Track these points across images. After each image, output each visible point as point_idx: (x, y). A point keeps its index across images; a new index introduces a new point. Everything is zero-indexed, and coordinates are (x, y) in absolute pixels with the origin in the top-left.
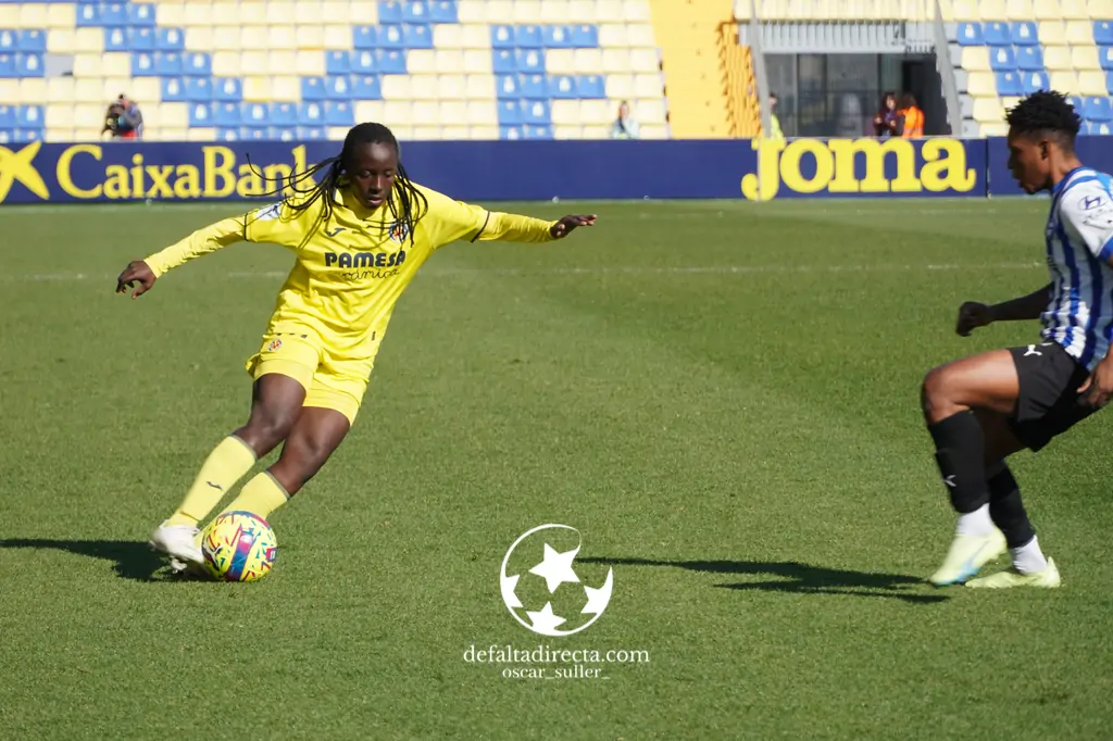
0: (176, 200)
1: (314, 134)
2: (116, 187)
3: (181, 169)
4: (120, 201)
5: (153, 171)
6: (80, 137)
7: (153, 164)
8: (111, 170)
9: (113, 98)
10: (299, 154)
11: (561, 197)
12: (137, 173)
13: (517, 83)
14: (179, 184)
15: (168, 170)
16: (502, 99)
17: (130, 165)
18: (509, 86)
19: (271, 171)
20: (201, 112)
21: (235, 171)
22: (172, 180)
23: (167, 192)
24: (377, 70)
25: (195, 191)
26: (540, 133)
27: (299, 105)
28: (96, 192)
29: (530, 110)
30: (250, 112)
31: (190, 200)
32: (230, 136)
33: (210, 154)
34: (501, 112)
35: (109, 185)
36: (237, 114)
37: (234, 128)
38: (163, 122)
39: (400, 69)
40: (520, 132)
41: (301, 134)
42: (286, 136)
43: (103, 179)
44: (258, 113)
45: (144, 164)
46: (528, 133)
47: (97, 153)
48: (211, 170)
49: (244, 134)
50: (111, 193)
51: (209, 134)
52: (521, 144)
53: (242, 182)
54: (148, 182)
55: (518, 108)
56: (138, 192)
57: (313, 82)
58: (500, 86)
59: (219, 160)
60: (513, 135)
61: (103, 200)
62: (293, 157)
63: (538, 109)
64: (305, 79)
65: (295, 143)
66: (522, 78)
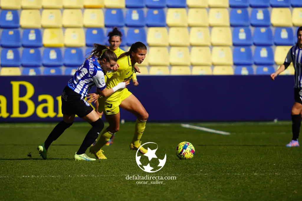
11: (280, 119)
13: (248, 33)
16: (237, 45)
18: (242, 35)
20: (10, 55)
21: (34, 99)
24: (144, 24)
25: (4, 114)
27: (84, 49)
29: (258, 53)
30: (47, 54)
31: (1, 120)
32: (32, 73)
33: (16, 85)
36: (37, 56)
37: (35, 67)
39: (161, 23)
40: (250, 70)
44: (53, 55)
46: (255, 70)
48: (16, 99)
49: (43, 71)
51: (16, 72)
52: (250, 78)
53: (40, 107)
55: (249, 53)
57: (95, 32)
58: (236, 35)
59: (23, 91)
63: (264, 53)
64: (89, 29)
66: (252, 29)
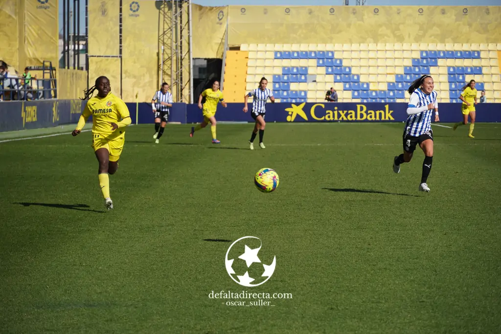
0: (348, 121)
1: (392, 101)
2: (329, 117)
3: (349, 112)
4: (330, 121)
5: (341, 112)
6: (318, 101)
7: (340, 110)
8: (327, 112)
9: (329, 89)
10: (387, 107)
12: (336, 112)
13: (456, 85)
14: (349, 117)
15: (345, 112)
16: (451, 90)
17: (333, 110)
18: (453, 86)
19: (378, 112)
20: (356, 94)
21: (366, 112)
22: (346, 115)
23: (345, 119)
25: (354, 118)
27: (387, 91)
28: (323, 118)
30: (372, 93)
31: (352, 121)
32: (365, 101)
33: (359, 106)
34: (451, 94)
35: (327, 116)
36: (367, 94)
37: (366, 99)
38: (344, 96)
40: (457, 101)
41: (387, 100)
42: (383, 101)
43: (325, 114)
44: (374, 94)
45: (338, 110)
47: (323, 106)
48: (359, 112)
49: (370, 101)
50: (327, 119)
51: (359, 101)
53: (369, 116)
54: (339, 115)
55: (456, 93)
56: (336, 118)
57: (391, 84)
58: (450, 86)
59: (362, 109)
60: (454, 101)
61: (325, 121)
62: (385, 108)
64: (389, 83)
65: (386, 104)
66: (458, 83)
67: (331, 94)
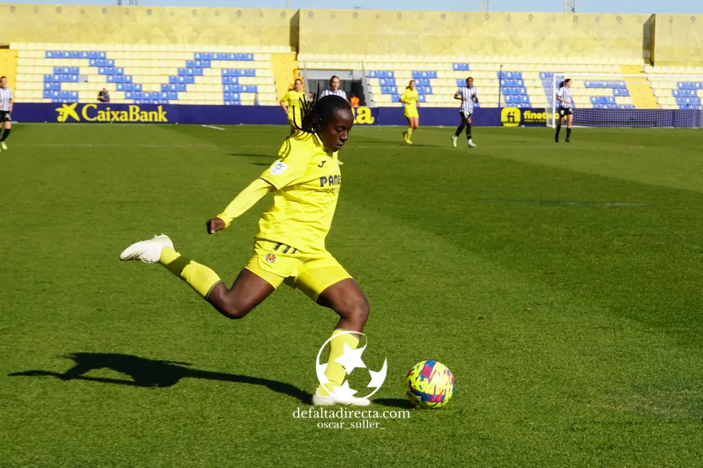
0: (120, 122)
1: (165, 102)
2: (101, 117)
3: (122, 112)
5: (113, 113)
6: (90, 101)
7: (113, 110)
8: (99, 112)
9: (101, 90)
10: (160, 108)
11: (243, 123)
12: (108, 113)
13: (229, 87)
14: (121, 117)
15: (118, 112)
16: (225, 92)
17: (106, 111)
18: (227, 88)
19: (151, 113)
20: (129, 94)
21: (139, 113)
22: (119, 116)
23: (117, 120)
24: (185, 82)
25: (126, 119)
26: (237, 103)
27: (160, 93)
28: (94, 119)
29: (233, 96)
30: (144, 94)
31: (125, 122)
32: (138, 102)
33: (131, 108)
34: (225, 96)
35: (99, 117)
36: (140, 95)
37: (139, 99)
38: (117, 97)
39: (192, 82)
40: (230, 103)
41: (161, 102)
42: (156, 102)
43: (97, 115)
44: (147, 95)
45: (110, 111)
46: (232, 103)
47: (95, 107)
48: (132, 113)
49: (143, 102)
50: (100, 120)
51: (131, 101)
52: (230, 106)
54: (112, 116)
55: (229, 95)
56: (108, 119)
57: (165, 86)
58: (224, 88)
59: (134, 110)
60: (228, 103)
61: (97, 122)
62: (158, 109)
63: (236, 96)
64: (162, 85)
65: (159, 105)
66: (231, 86)
67: (103, 94)
